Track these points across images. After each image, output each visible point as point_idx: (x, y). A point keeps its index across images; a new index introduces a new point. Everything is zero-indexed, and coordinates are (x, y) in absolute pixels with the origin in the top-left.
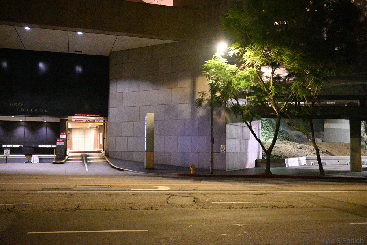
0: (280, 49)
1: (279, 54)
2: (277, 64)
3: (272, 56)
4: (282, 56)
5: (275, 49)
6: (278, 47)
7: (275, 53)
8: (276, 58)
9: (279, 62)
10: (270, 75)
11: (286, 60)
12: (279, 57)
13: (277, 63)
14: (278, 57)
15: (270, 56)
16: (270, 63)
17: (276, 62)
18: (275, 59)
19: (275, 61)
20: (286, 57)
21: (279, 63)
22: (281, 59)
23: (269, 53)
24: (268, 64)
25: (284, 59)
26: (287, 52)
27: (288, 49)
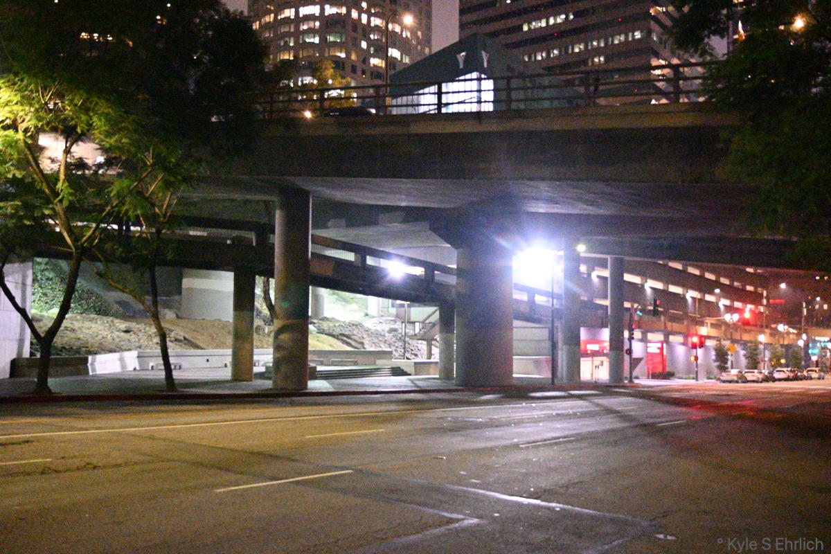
0: (87, 99)
1: (85, 109)
2: (77, 133)
3: (66, 112)
4: (91, 114)
5: (75, 95)
6: (81, 92)
7: (76, 105)
8: (77, 117)
9: (83, 127)
10: (60, 155)
11: (101, 127)
12: (84, 118)
13: (79, 130)
14: (82, 115)
15: (61, 111)
16: (60, 126)
17: (75, 127)
18: (72, 119)
19: (73, 123)
20: (100, 120)
21: (82, 131)
22: (88, 122)
23: (60, 104)
24: (54, 130)
25: (95, 124)
26: (103, 107)
27: (108, 100)
